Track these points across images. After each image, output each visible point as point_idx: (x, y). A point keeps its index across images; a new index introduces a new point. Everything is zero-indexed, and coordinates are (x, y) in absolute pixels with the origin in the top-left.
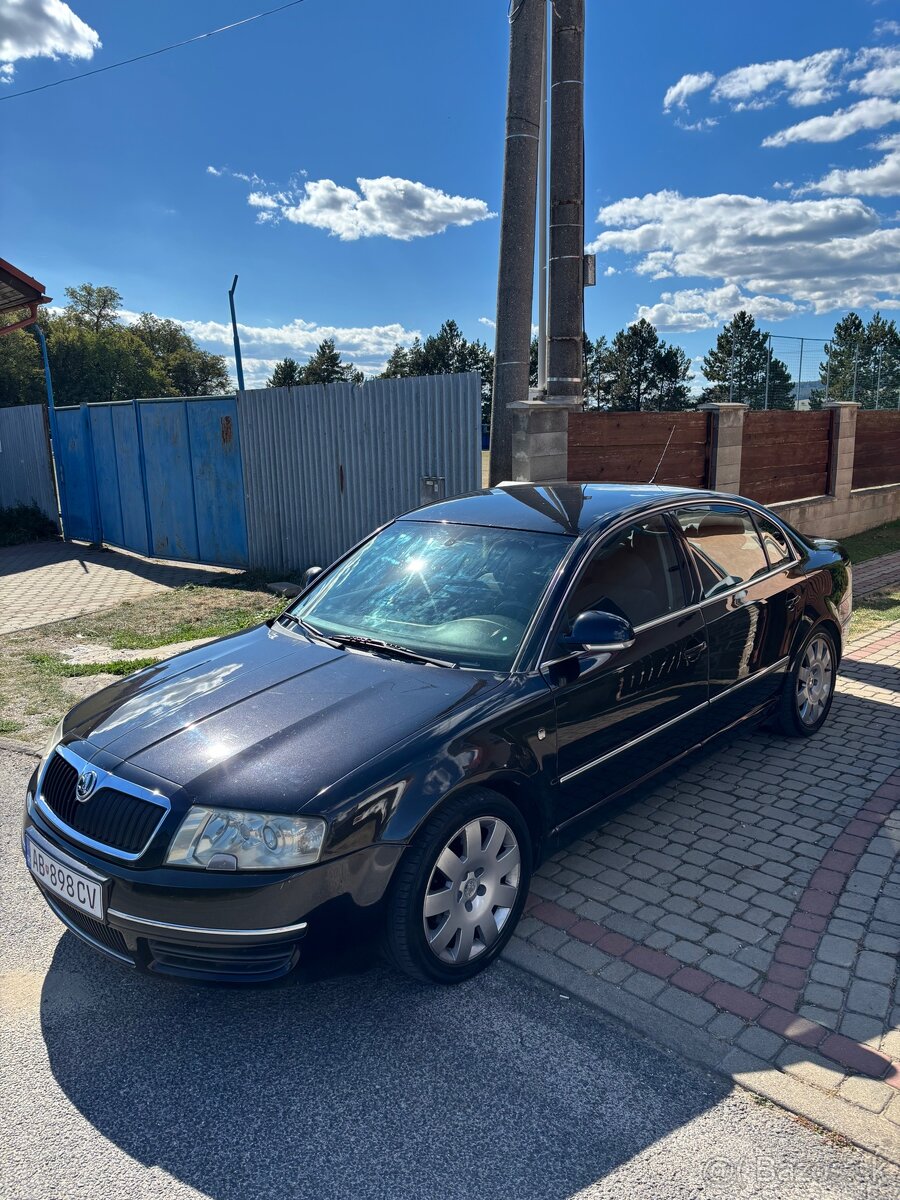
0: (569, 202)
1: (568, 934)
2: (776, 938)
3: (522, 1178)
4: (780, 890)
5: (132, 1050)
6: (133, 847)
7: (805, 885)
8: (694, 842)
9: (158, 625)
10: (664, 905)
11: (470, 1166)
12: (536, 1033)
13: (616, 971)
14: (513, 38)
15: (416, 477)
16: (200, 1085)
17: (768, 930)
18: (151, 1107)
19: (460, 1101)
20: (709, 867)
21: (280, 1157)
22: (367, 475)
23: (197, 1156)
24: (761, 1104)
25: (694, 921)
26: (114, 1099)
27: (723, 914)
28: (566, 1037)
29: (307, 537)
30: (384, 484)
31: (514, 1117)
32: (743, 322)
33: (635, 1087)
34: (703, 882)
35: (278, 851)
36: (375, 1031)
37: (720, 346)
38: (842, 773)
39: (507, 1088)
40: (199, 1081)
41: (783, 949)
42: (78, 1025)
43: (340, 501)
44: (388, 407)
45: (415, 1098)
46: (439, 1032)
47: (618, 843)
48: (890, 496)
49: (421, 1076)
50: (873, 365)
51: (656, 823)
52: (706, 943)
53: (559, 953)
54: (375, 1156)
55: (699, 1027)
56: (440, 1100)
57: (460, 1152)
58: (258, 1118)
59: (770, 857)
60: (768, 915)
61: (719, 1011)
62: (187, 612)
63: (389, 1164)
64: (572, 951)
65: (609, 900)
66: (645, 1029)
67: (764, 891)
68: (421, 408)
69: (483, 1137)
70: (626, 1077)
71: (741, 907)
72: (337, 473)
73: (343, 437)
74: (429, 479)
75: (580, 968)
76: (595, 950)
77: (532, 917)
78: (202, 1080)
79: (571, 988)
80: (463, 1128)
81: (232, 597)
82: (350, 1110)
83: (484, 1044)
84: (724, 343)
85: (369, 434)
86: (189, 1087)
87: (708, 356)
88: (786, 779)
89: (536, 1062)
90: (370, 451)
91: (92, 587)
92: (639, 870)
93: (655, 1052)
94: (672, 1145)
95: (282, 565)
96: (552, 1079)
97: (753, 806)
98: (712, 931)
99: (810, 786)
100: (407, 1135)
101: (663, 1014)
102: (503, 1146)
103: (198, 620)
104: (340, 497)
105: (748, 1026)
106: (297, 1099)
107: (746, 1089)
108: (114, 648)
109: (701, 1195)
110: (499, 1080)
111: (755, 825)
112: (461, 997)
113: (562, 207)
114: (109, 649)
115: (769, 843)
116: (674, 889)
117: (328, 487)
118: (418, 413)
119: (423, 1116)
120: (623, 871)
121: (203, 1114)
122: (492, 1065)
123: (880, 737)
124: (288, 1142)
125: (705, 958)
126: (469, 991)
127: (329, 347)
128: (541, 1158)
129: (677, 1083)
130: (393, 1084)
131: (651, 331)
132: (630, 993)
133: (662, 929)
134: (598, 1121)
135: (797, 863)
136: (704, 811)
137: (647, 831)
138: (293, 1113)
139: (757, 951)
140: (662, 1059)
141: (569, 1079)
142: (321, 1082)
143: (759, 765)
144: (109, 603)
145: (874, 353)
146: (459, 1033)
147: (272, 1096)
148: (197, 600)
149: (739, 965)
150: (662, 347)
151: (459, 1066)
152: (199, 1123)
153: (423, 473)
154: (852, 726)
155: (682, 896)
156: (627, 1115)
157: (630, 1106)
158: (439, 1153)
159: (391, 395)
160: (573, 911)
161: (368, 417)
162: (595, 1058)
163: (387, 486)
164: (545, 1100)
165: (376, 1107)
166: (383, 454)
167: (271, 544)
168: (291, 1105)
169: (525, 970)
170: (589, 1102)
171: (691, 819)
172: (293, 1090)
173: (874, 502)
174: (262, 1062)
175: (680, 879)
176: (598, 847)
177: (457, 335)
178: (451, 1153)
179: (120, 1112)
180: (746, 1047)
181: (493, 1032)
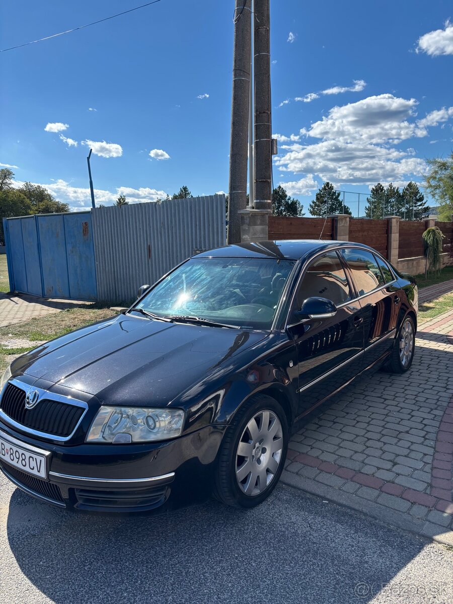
0: (264, 112)
1: (318, 469)
2: (430, 466)
3: (334, 599)
4: (423, 442)
5: (87, 544)
6: (65, 432)
7: (435, 439)
8: (370, 421)
9: (53, 329)
10: (365, 452)
11: (302, 594)
12: (317, 521)
13: (350, 487)
14: (236, 30)
15: (190, 249)
16: (133, 561)
17: (424, 462)
18: (106, 575)
19: (286, 560)
20: (382, 433)
21: (190, 598)
22: (164, 249)
23: (140, 600)
24: (449, 550)
25: (384, 460)
26: (82, 572)
27: (397, 455)
28: (333, 523)
29: (130, 283)
30: (173, 253)
31: (318, 566)
32: (328, 187)
33: (380, 546)
34: (381, 440)
35: (155, 431)
36: (226, 525)
37: (317, 199)
38: (434, 386)
39: (309, 551)
40: (131, 559)
41: (435, 471)
42: (51, 533)
43: (148, 264)
44: (175, 214)
45: (259, 560)
46: (262, 524)
47: (331, 424)
48: (415, 263)
49: (260, 548)
50: (389, 208)
51: (347, 413)
52: (394, 469)
53: (316, 479)
54: (246, 593)
55: (405, 512)
56: (274, 560)
57: (294, 587)
58: (171, 577)
59: (412, 426)
60: (422, 455)
61: (412, 503)
62: (68, 322)
63: (255, 597)
64: (323, 477)
65: (335, 451)
66: (376, 516)
67: (415, 443)
68: (193, 213)
69: (304, 579)
70: (373, 541)
71: (406, 452)
72: (147, 249)
73: (150, 230)
74: (198, 250)
75: (331, 486)
76: (336, 477)
77: (297, 462)
78: (132, 558)
79: (328, 497)
80: (291, 574)
81: (92, 314)
82: (224, 569)
83: (289, 529)
84: (320, 197)
85: (165, 229)
86: (126, 562)
87: (312, 204)
88: (406, 390)
89: (321, 536)
90: (165, 237)
91: (13, 312)
92: (345, 436)
93: (385, 527)
94: (410, 575)
95: (116, 298)
96: (333, 545)
97: (395, 403)
98: (395, 464)
99: (420, 392)
100: (261, 580)
101: (384, 507)
102: (317, 582)
103: (74, 326)
104: (148, 261)
105: (431, 510)
106: (191, 566)
107: (440, 543)
108: (30, 341)
109: (436, 600)
110: (304, 547)
111: (399, 412)
112: (269, 505)
113: (261, 115)
114: (28, 341)
115: (409, 420)
116: (367, 444)
117: (142, 256)
118: (191, 217)
119: (267, 569)
120: (337, 437)
121: (138, 577)
122: (297, 539)
123: (446, 369)
124: (193, 589)
125: (396, 478)
126: (272, 502)
127: (123, 199)
128: (340, 587)
129: (402, 542)
130: (245, 553)
131: (284, 192)
132: (361, 497)
133: (368, 464)
134: (366, 565)
135: (427, 429)
136: (370, 407)
137: (344, 417)
138: (191, 573)
139: (422, 472)
140: (390, 531)
141: (343, 545)
142: (203, 554)
143: (390, 384)
144: (24, 319)
145: (390, 202)
146: (273, 524)
147: (176, 564)
148: (72, 316)
149: (415, 480)
150: (289, 199)
151: (279, 541)
152: (137, 582)
153: (194, 247)
154: (430, 364)
155: (372, 447)
156: (381, 561)
157: (381, 556)
158: (282, 589)
159: (177, 208)
160: (317, 457)
161: (164, 219)
162: (353, 532)
163: (175, 254)
164: (333, 556)
165: (238, 566)
166: (172, 238)
167: (110, 288)
168: (189, 569)
169: (299, 489)
170: (358, 556)
171: (364, 410)
172: (188, 560)
173: (408, 265)
174: (165, 546)
175: (369, 439)
176: (321, 426)
177: (188, 193)
178: (289, 588)
179: (87, 579)
180: (433, 521)
181: (293, 522)
